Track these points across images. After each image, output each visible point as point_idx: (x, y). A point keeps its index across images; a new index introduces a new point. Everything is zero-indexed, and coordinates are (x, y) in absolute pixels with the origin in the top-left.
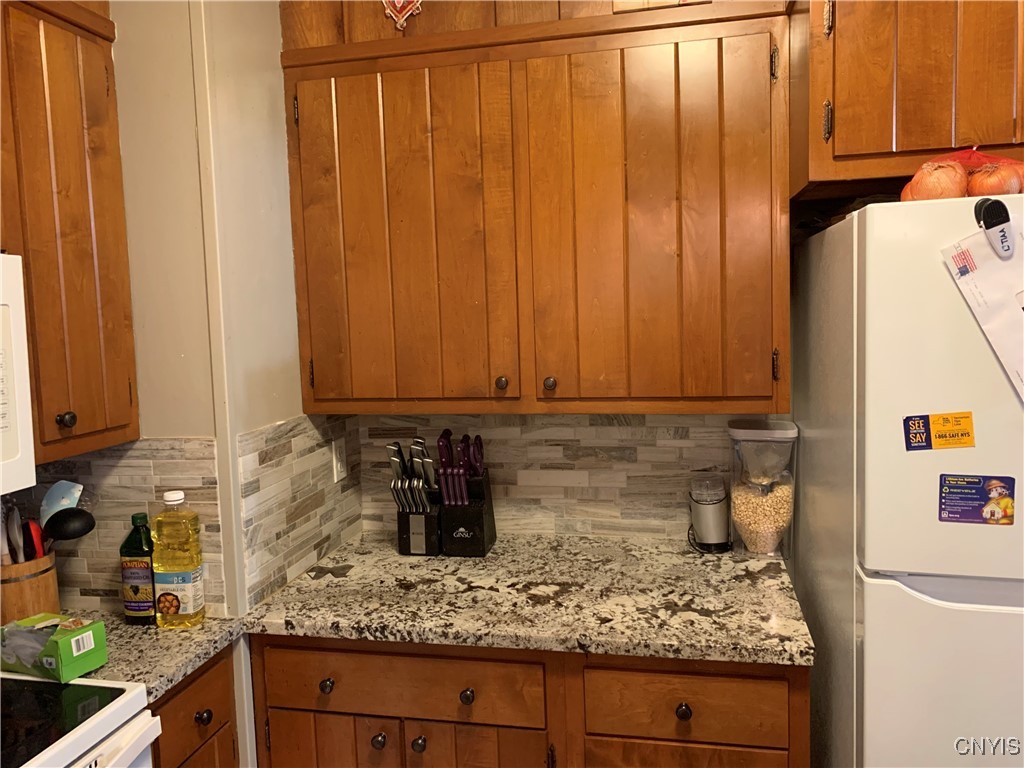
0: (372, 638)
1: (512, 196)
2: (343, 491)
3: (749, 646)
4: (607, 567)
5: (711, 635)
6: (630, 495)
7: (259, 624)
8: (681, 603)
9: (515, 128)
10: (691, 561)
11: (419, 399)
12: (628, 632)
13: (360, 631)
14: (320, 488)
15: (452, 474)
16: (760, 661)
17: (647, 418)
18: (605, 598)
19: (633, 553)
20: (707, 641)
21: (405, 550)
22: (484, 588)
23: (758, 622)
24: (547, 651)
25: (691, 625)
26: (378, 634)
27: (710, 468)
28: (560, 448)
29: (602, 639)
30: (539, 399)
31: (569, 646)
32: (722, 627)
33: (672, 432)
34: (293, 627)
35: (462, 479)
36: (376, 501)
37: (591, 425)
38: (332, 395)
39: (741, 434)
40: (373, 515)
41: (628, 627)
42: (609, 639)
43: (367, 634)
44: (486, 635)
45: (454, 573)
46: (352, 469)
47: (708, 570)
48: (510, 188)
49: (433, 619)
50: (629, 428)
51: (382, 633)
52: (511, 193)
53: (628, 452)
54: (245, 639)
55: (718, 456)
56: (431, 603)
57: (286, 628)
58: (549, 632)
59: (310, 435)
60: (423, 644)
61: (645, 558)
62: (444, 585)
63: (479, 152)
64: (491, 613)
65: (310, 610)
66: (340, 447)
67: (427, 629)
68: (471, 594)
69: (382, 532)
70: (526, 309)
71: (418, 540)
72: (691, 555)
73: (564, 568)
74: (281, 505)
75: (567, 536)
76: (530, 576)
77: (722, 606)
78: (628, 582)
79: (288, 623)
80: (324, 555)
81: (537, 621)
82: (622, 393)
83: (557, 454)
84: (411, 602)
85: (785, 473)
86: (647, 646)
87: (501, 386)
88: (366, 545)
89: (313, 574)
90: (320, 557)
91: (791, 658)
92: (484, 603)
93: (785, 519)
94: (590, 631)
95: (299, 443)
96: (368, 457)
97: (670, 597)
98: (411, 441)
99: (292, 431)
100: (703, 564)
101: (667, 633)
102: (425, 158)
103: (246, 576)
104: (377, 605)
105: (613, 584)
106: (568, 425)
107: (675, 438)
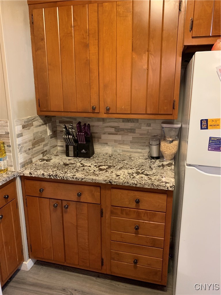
0: (53, 178)
1: (98, 49)
2: (51, 138)
3: (156, 184)
4: (123, 162)
5: (146, 181)
6: (133, 143)
7: (22, 173)
8: (141, 172)
9: (99, 26)
10: (147, 161)
11: (70, 112)
12: (123, 179)
13: (50, 176)
14: (43, 136)
15: (80, 134)
16: (159, 188)
17: (139, 120)
18: (120, 170)
19: (132, 158)
20: (145, 182)
21: (68, 155)
22: (87, 166)
23: (161, 178)
24: (101, 183)
25: (142, 178)
26: (55, 177)
27: (156, 135)
28: (114, 128)
29: (116, 180)
30: (105, 113)
31: (107, 182)
32: (150, 179)
33: (146, 125)
34: (32, 174)
35: (84, 136)
36: (62, 142)
37: (123, 122)
38: (45, 110)
39: (164, 125)
40: (61, 145)
41: (124, 178)
42: (118, 181)
43: (52, 177)
44: (84, 178)
45: (80, 162)
46: (54, 132)
47: (152, 164)
48: (97, 46)
49: (71, 174)
50: (134, 123)
51: (56, 177)
52: (97, 48)
53: (133, 130)
54: (19, 177)
55: (158, 132)
56: (71, 169)
57: (30, 175)
58: (102, 178)
59: (40, 121)
60: (67, 180)
61: (135, 160)
62: (76, 165)
63: (88, 34)
64: (87, 173)
65: (37, 170)
66: (50, 125)
67: (68, 176)
68: (83, 168)
69: (63, 150)
70: (102, 85)
71: (71, 153)
72: (148, 160)
73: (111, 162)
74: (30, 141)
75: (115, 153)
76: (101, 164)
77: (152, 173)
78: (128, 166)
79: (30, 173)
80: (45, 156)
81: (99, 175)
82: (129, 112)
83: (113, 130)
84: (66, 169)
85: (176, 137)
86: (128, 183)
87: (94, 109)
88: (58, 153)
89: (40, 161)
90: (43, 156)
91: (168, 188)
92: (86, 170)
93: (175, 150)
94: (113, 178)
95: (35, 123)
96: (59, 129)
97: (138, 170)
98: (69, 124)
99: (33, 120)
100: (151, 162)
101: (134, 180)
102: (72, 36)
103: (19, 160)
104: (56, 169)
105: (123, 166)
106: (116, 122)
107: (147, 126)
